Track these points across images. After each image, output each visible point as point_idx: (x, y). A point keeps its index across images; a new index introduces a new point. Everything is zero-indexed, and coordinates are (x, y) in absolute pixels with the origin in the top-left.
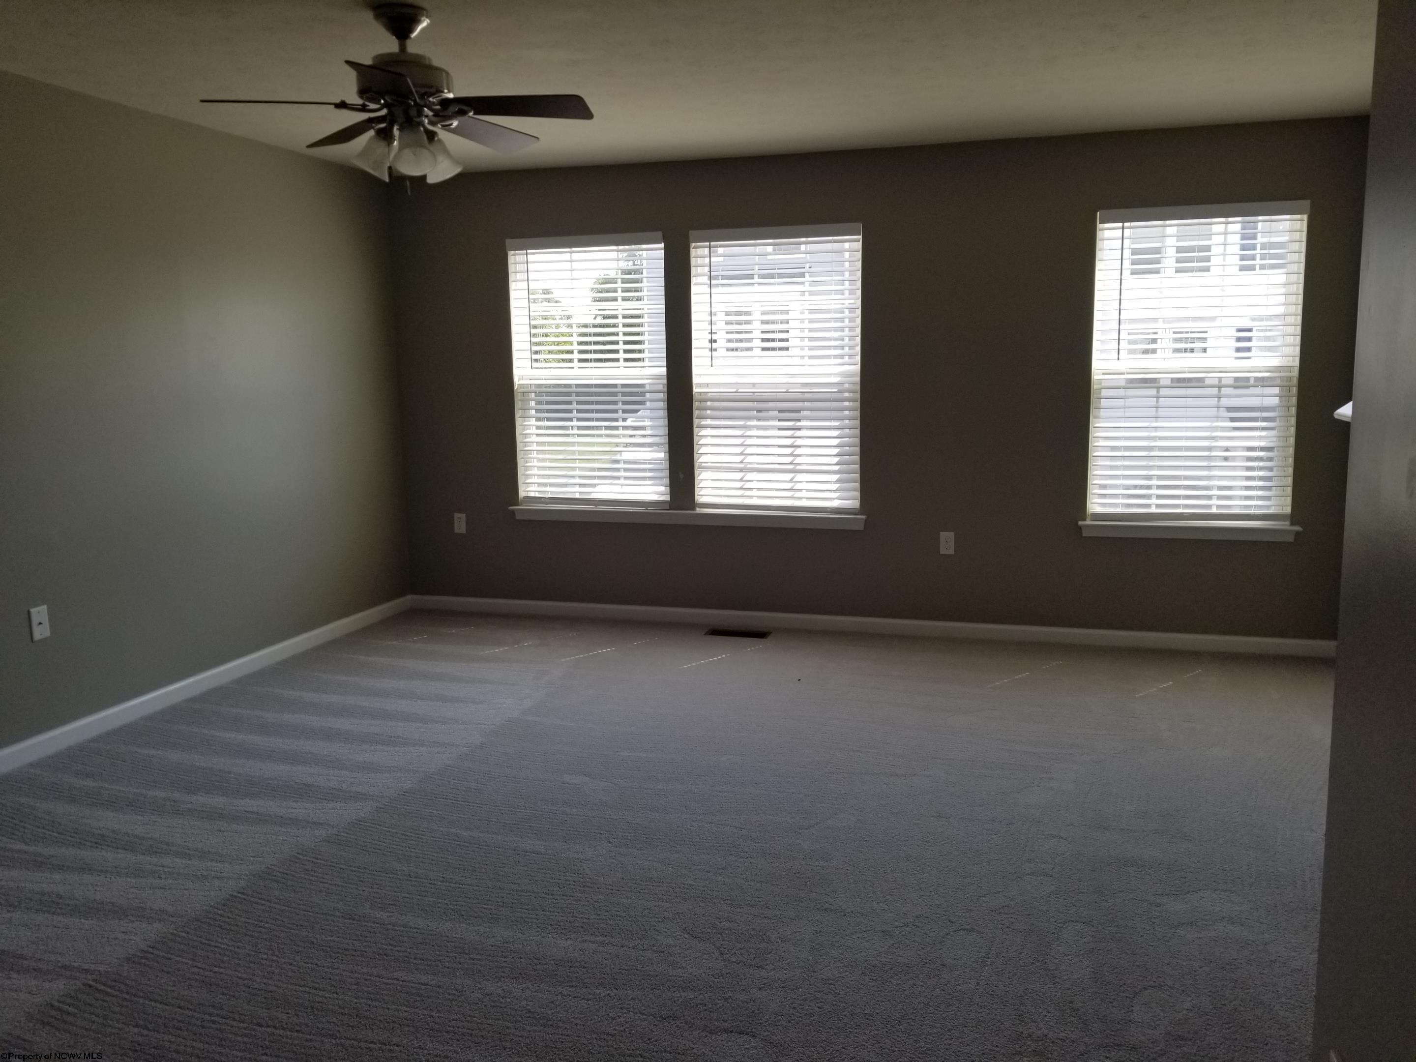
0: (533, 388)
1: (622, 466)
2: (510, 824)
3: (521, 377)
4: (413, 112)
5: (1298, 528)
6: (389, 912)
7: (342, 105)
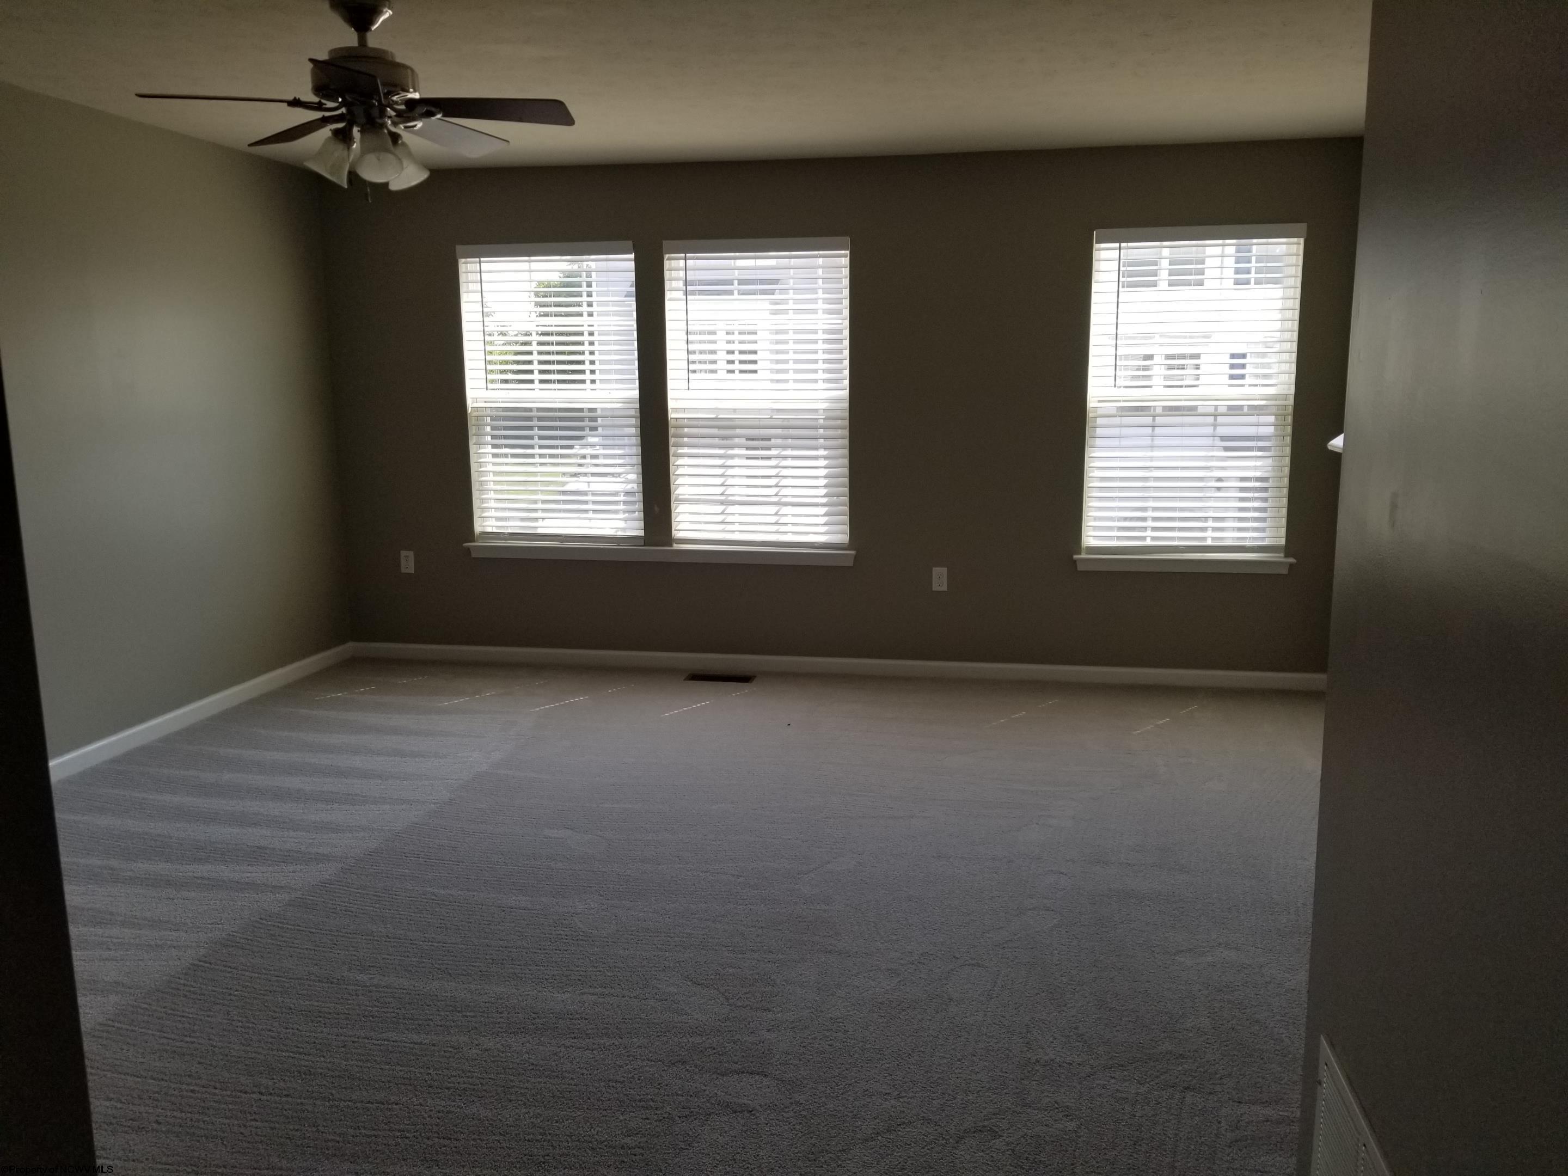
0: (489, 412)
1: (590, 498)
2: (491, 881)
3: (475, 400)
4: (375, 112)
5: (1292, 560)
6: (370, 974)
7: (295, 103)
